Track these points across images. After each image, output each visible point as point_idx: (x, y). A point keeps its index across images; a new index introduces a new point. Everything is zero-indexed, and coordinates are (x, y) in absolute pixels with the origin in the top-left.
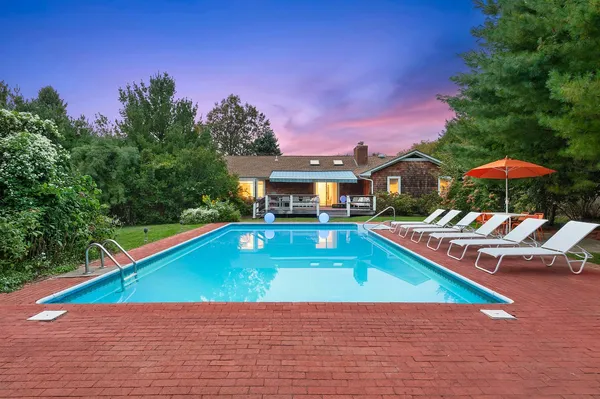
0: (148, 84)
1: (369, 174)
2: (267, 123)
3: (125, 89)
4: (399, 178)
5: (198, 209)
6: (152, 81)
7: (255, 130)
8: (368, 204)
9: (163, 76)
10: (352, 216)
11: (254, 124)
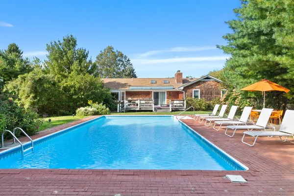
0: (62, 41)
1: (182, 88)
2: (129, 60)
3: (50, 44)
4: (199, 90)
5: (86, 108)
6: (64, 40)
7: (122, 64)
8: (181, 105)
9: (70, 37)
10: (172, 111)
11: (122, 61)
